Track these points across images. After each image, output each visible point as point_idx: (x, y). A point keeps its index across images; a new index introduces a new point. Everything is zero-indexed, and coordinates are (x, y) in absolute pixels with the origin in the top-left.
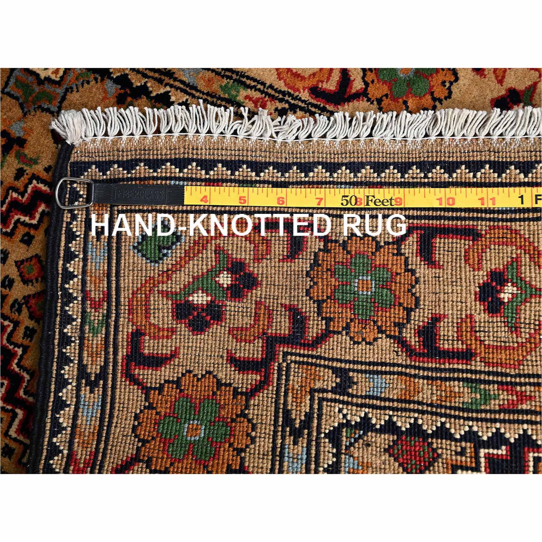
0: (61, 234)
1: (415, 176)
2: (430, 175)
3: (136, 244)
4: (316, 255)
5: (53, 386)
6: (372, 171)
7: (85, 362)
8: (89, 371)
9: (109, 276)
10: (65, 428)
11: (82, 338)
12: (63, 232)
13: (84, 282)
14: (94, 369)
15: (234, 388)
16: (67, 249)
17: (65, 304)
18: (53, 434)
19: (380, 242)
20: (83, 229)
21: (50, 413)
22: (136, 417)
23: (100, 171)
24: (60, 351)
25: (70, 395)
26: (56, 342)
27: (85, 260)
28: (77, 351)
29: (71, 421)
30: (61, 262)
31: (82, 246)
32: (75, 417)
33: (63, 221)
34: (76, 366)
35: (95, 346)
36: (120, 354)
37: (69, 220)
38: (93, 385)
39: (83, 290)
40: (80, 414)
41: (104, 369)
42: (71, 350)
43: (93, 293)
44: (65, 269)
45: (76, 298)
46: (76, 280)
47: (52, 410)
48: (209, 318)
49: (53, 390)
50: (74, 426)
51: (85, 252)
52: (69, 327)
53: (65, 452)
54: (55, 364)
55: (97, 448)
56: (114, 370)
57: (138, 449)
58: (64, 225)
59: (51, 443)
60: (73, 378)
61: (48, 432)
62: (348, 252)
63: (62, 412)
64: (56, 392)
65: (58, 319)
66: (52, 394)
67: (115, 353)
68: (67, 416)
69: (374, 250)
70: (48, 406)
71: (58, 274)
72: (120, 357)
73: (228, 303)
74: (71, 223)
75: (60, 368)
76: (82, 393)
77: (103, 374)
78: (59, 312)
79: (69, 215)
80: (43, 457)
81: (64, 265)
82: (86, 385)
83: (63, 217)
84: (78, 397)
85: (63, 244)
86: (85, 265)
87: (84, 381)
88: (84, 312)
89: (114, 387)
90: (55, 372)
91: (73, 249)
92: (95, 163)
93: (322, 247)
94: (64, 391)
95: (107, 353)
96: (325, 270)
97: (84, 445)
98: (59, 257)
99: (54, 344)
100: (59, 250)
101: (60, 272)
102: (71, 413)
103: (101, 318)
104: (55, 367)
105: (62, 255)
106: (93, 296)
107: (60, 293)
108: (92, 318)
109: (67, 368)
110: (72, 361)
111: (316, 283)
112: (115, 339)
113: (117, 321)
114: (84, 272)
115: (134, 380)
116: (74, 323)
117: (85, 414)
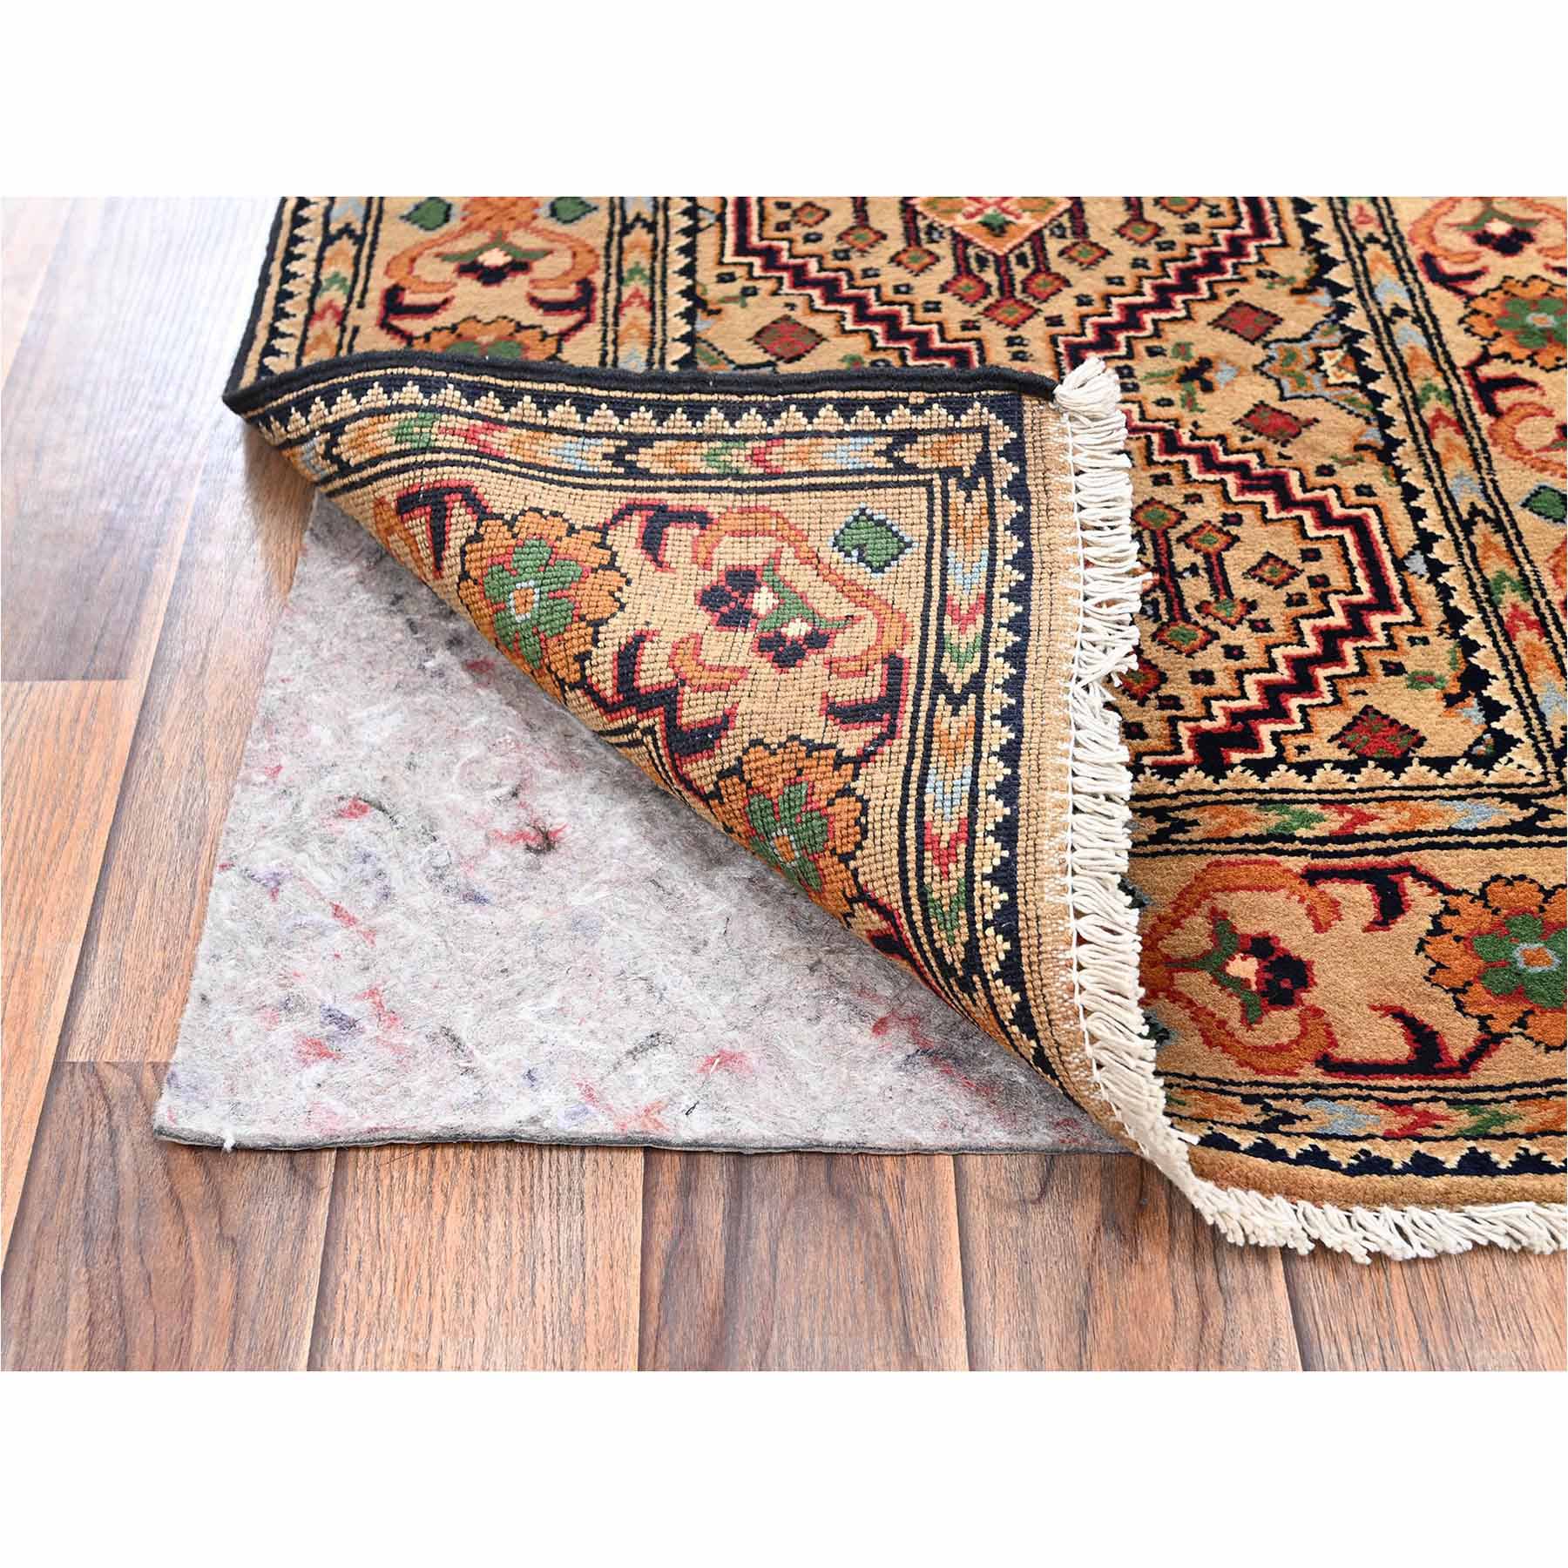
0: (885, 390)
1: (987, 900)
2: (990, 931)
3: (868, 512)
4: (831, 746)
5: (618, 394)
6: (1000, 819)
7: (657, 444)
8: (642, 450)
9: (810, 474)
10: (545, 415)
11: (700, 438)
12: (890, 394)
13: (799, 435)
14: (644, 458)
15: (590, 652)
16: (860, 404)
17: (760, 407)
18: (536, 396)
19: (854, 858)
20: (897, 427)
21: (574, 389)
22: (555, 514)
23: (1006, 446)
24: (678, 404)
25: (601, 421)
26: (695, 396)
27: (841, 434)
28: (677, 431)
29: (557, 424)
30: (834, 394)
31: (866, 428)
32: (562, 431)
33: (910, 391)
34: (651, 431)
35: (685, 457)
36: (671, 495)
37: (912, 401)
38: (617, 458)
39: (785, 435)
40: (568, 438)
41: (645, 474)
42: (679, 421)
43: (780, 449)
44: (822, 403)
45: (771, 424)
46: (805, 421)
47: (578, 393)
48: (725, 609)
49: (612, 394)
50: (548, 429)
51: (855, 434)
52: (721, 416)
53: (506, 417)
54: (656, 396)
55: (508, 461)
56: (642, 490)
57: (500, 517)
58: (902, 394)
59: (521, 393)
60: (630, 425)
61: (541, 387)
62: (831, 803)
63: (573, 409)
64: (609, 400)
65: (735, 398)
66: (605, 393)
67: (670, 490)
68: (566, 417)
69: (839, 851)
70: (584, 386)
71: (814, 392)
72: (664, 495)
73: (750, 635)
74: (906, 404)
75: (649, 405)
76: (604, 441)
77: (633, 471)
78: (747, 398)
79: (921, 401)
80: (499, 382)
81: (830, 400)
82: (617, 447)
83: (917, 390)
84: (598, 435)
85: (868, 395)
86: (830, 435)
87: (625, 443)
88: (746, 438)
89: (610, 488)
90: (643, 396)
91: (859, 413)
92: (1021, 437)
93: (845, 754)
94: (610, 413)
95: (671, 478)
96: (800, 765)
97: (516, 444)
98: (844, 391)
99: (690, 392)
100: (857, 389)
101: (818, 395)
102: (570, 425)
103: (734, 465)
104: (651, 396)
105: (848, 394)
106: (775, 450)
107: (780, 398)
108: (734, 451)
109: (649, 415)
110: (660, 424)
111: (774, 753)
112: (696, 489)
113: (728, 489)
114: (817, 434)
115: (621, 516)
116: (727, 424)
117: (568, 445)
